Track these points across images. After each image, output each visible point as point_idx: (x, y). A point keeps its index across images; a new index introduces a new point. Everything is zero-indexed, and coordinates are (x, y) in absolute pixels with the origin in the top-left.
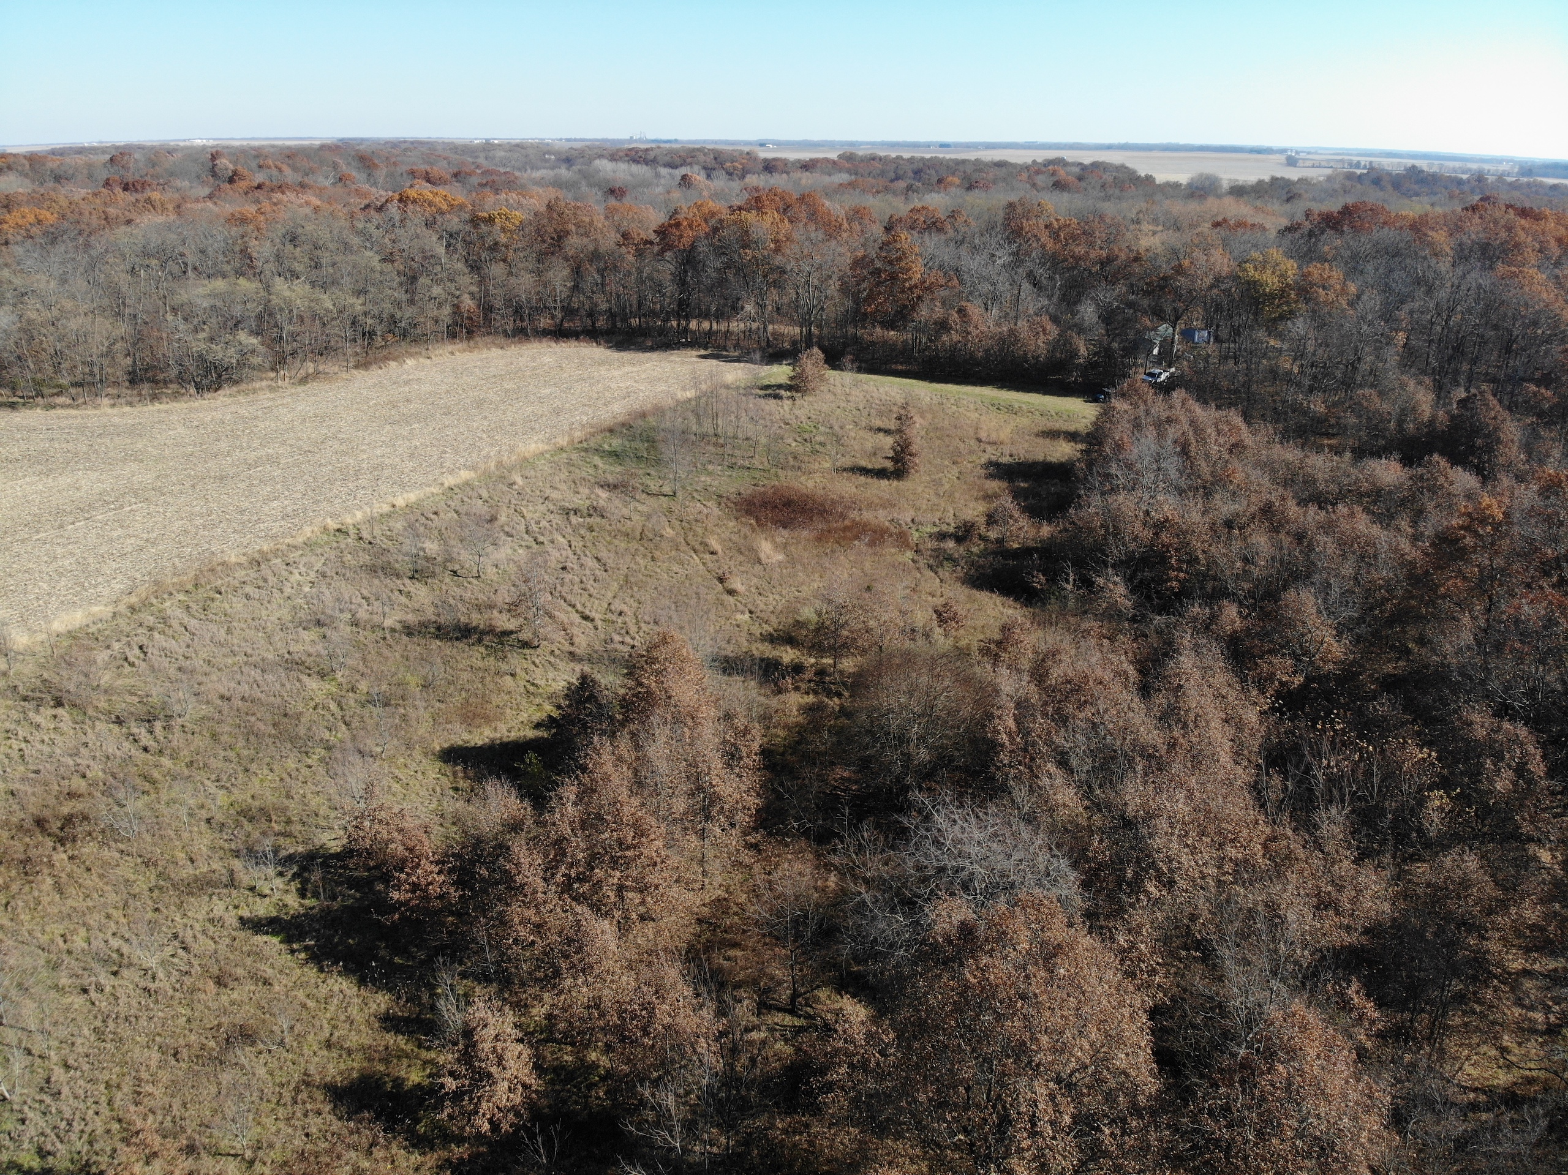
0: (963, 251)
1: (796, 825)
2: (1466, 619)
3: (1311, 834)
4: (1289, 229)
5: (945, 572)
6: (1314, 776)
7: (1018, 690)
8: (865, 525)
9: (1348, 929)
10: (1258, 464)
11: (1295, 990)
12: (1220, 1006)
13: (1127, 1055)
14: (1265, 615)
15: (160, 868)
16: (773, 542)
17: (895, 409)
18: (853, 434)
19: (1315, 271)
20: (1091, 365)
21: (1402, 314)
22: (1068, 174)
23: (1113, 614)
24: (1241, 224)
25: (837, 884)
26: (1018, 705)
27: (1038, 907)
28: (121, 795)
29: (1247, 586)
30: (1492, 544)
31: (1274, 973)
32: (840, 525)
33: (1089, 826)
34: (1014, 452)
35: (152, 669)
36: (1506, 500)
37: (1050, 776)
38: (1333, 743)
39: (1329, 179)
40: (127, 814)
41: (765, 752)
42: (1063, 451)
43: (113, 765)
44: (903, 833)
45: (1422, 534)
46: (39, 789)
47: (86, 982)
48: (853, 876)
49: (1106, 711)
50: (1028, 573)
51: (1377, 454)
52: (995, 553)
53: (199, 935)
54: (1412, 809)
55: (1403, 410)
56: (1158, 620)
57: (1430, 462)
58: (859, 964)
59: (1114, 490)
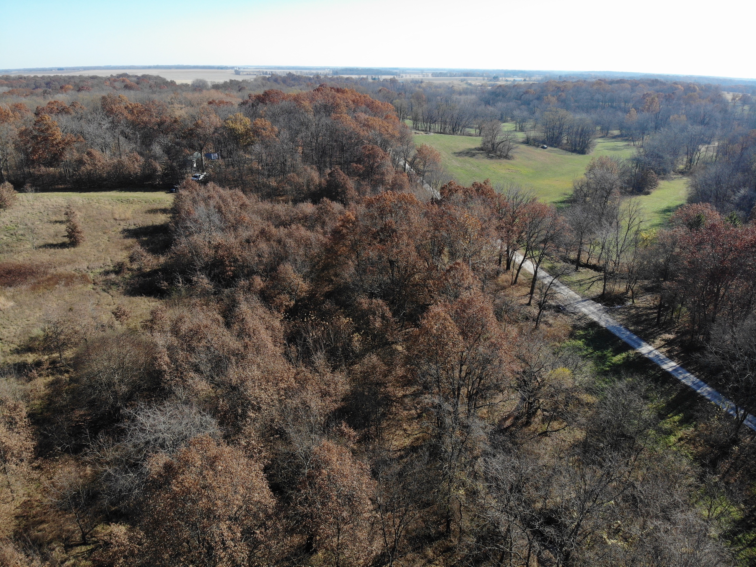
0: (83, 122)
1: (59, 448)
2: (350, 263)
3: (312, 367)
4: (244, 103)
5: (114, 291)
6: (308, 342)
7: (166, 342)
8: (60, 275)
9: (335, 401)
10: (254, 212)
11: (321, 436)
12: (292, 455)
13: (259, 493)
14: (273, 278)
16: (5, 296)
17: (63, 209)
18: (41, 227)
19: (259, 122)
20: (165, 175)
21: (298, 139)
22: (131, 81)
23: (205, 293)
24: (221, 102)
25: (92, 471)
26: (168, 349)
27: (201, 442)
29: (262, 267)
30: (353, 230)
31: (311, 431)
32: (45, 278)
33: (216, 396)
34: (136, 223)
36: (355, 212)
37: (192, 378)
38: (312, 325)
39: (255, 80)
41: (30, 415)
42: (161, 219)
44: (123, 432)
45: (326, 231)
48: (100, 463)
49: (212, 339)
50: (158, 283)
51: (302, 201)
52: (138, 276)
54: (348, 344)
55: (308, 180)
56: (227, 291)
57: (323, 201)
58: (115, 505)
59: (191, 234)
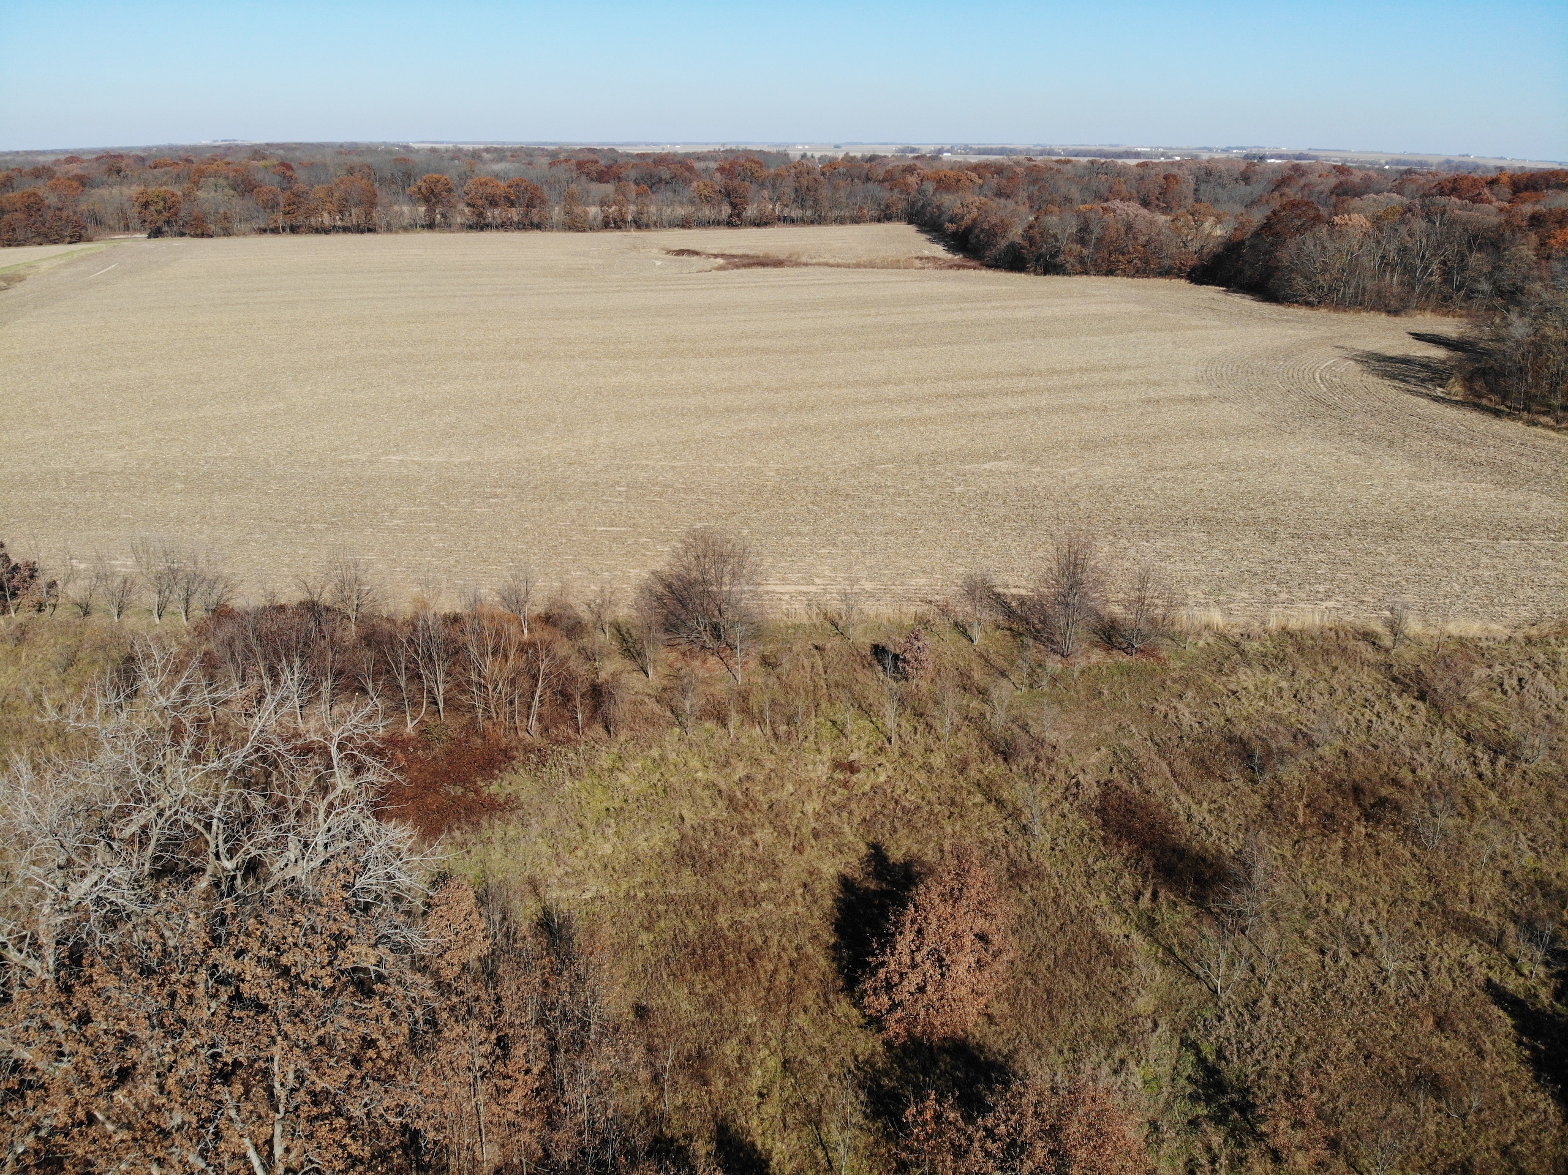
15: (1439, 890)
28: (1438, 805)
35: (1521, 705)
40: (1435, 825)
43: (1445, 776)
46: (1370, 762)
47: (1327, 945)
53: (1443, 971)
